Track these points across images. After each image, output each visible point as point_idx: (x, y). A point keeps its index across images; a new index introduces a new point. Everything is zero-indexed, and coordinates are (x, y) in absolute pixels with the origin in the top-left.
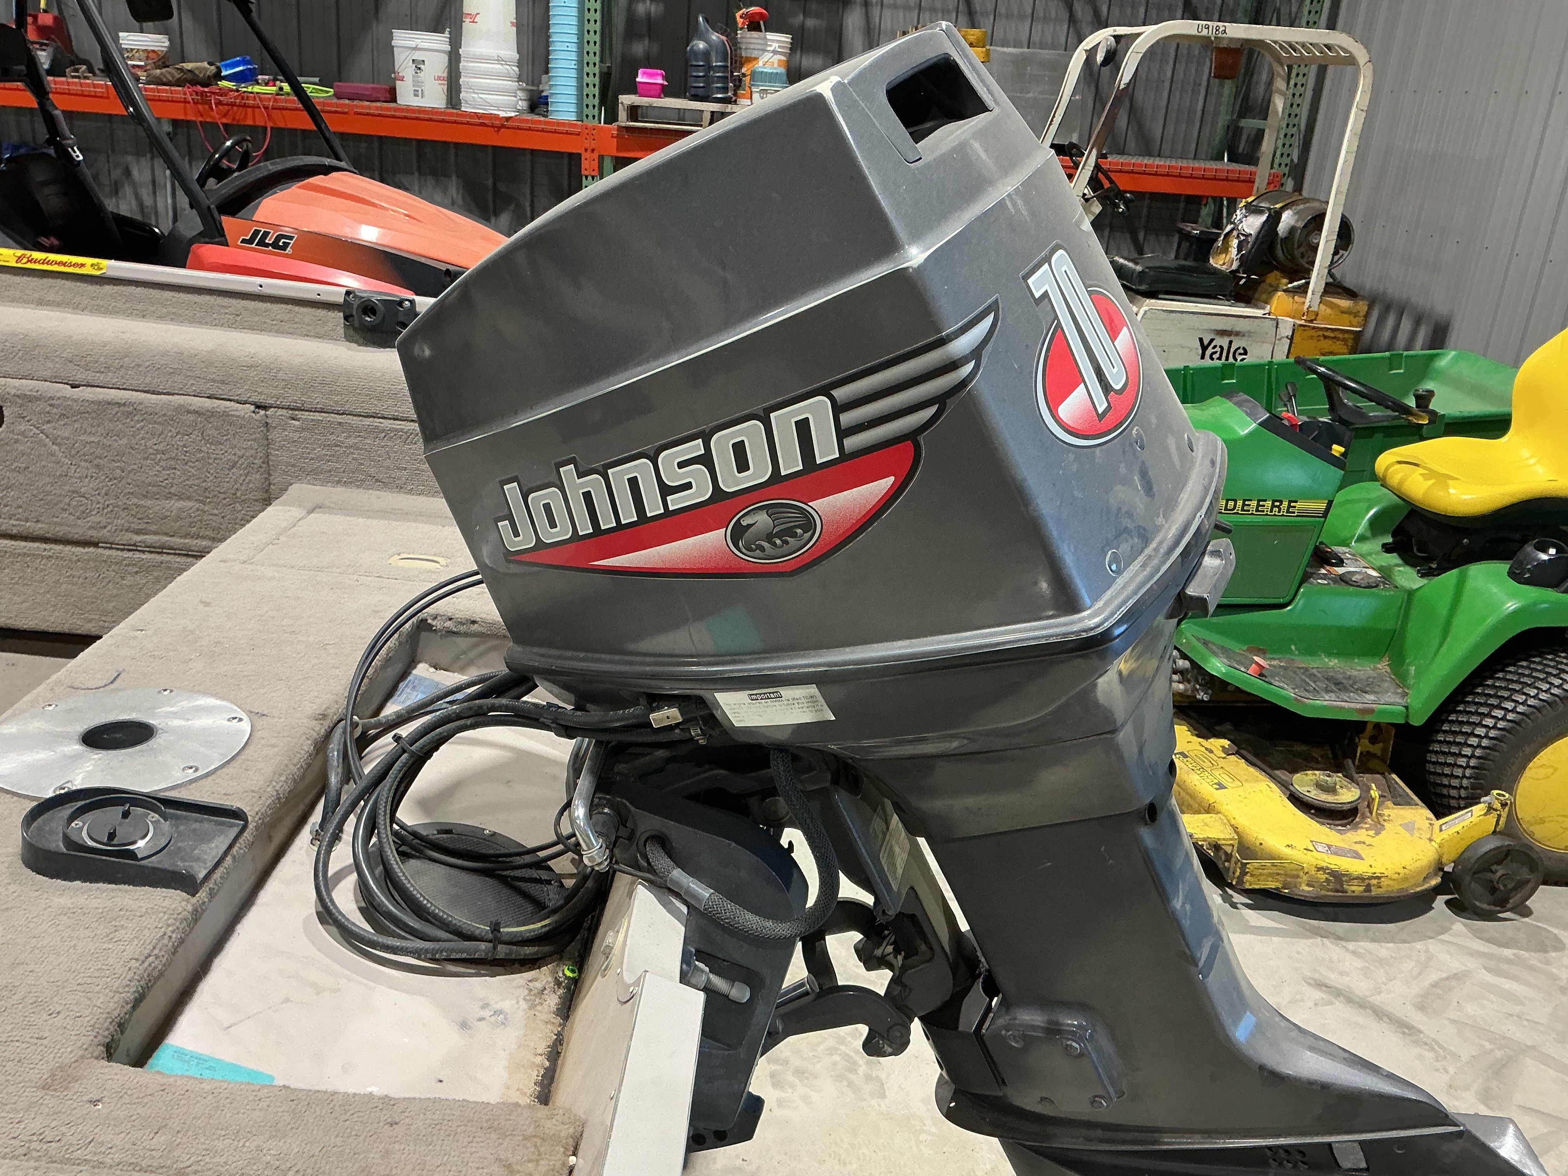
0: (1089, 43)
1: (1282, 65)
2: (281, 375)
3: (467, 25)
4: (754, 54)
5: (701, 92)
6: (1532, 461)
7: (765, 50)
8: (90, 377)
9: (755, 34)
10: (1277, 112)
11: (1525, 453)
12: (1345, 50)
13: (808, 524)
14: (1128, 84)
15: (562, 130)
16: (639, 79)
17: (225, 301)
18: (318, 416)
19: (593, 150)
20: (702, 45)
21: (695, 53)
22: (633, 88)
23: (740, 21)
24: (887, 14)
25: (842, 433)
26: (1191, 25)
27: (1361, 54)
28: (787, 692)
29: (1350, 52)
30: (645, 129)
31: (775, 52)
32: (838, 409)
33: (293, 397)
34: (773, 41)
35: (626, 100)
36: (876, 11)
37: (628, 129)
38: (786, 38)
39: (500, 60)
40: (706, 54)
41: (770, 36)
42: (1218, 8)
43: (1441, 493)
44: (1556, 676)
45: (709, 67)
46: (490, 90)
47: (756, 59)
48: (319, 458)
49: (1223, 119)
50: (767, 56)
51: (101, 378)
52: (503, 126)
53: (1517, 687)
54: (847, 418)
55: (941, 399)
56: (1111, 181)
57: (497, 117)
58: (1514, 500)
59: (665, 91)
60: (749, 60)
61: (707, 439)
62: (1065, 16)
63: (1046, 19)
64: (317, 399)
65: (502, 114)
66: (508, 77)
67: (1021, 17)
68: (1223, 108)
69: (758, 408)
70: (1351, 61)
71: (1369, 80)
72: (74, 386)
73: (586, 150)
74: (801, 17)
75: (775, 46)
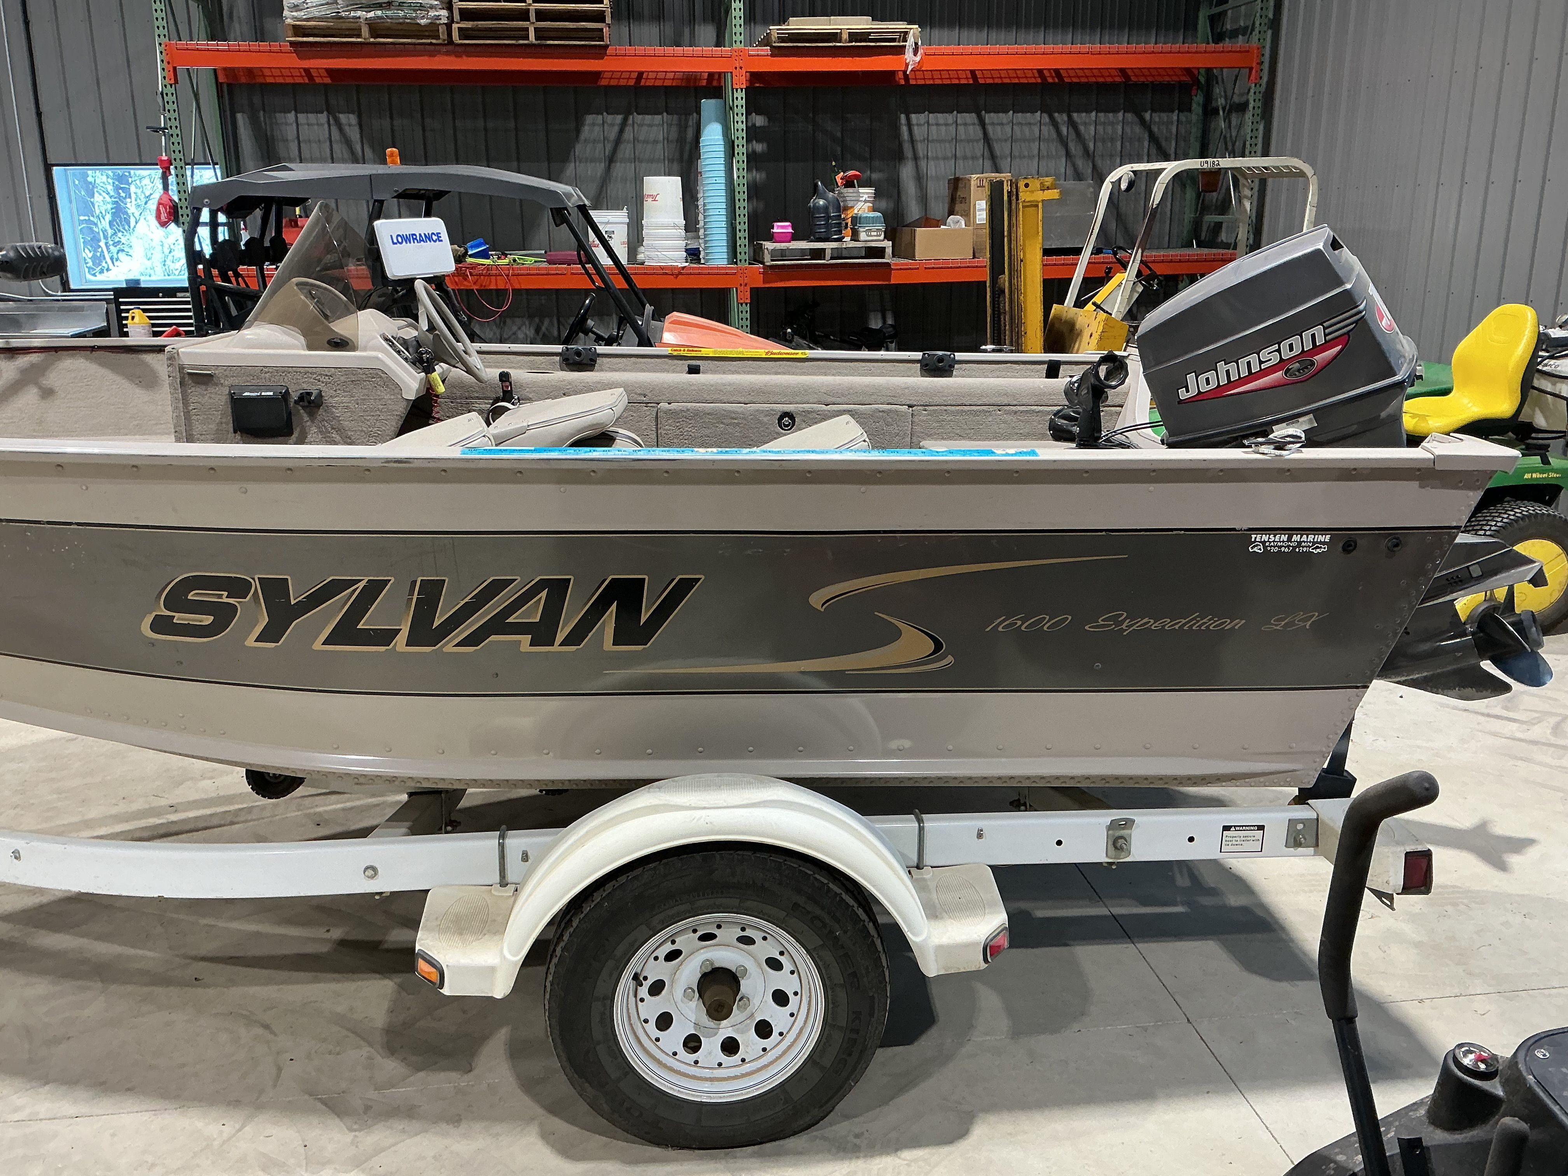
0: (1113, 176)
1: (1246, 179)
2: (920, 391)
3: (648, 204)
4: (850, 204)
5: (823, 236)
6: (1470, 405)
7: (858, 201)
8: (833, 400)
9: (850, 190)
10: (1246, 210)
11: (1465, 401)
12: (1296, 168)
13: (1313, 364)
14: (1158, 205)
15: (718, 273)
16: (775, 230)
17: (863, 364)
18: (936, 408)
19: (746, 285)
20: (821, 202)
21: (817, 208)
22: (771, 238)
23: (839, 181)
24: (932, 163)
25: (1325, 335)
26: (1196, 162)
27: (1308, 170)
28: (1301, 420)
29: (1300, 170)
30: (784, 265)
31: (866, 201)
32: (1325, 328)
33: (926, 400)
34: (863, 193)
35: (769, 245)
36: (923, 164)
37: (772, 267)
38: (871, 190)
39: (675, 226)
40: (826, 209)
41: (862, 190)
42: (1174, 137)
43: (1423, 425)
44: (1505, 513)
45: (828, 218)
46: (669, 249)
47: (852, 207)
48: (934, 428)
49: (1189, 216)
50: (860, 204)
51: (838, 400)
52: (680, 274)
53: (1484, 523)
54: (1327, 331)
55: (1356, 322)
56: (1150, 269)
57: (676, 268)
58: (1465, 423)
59: (794, 237)
60: (846, 208)
61: (1279, 344)
62: (1063, 153)
63: (1049, 157)
64: (937, 400)
65: (680, 265)
66: (678, 238)
67: (1031, 157)
68: (1187, 210)
69: (1299, 332)
70: (1302, 174)
71: (1316, 186)
72: (827, 405)
73: (741, 285)
74: (869, 172)
75: (866, 196)
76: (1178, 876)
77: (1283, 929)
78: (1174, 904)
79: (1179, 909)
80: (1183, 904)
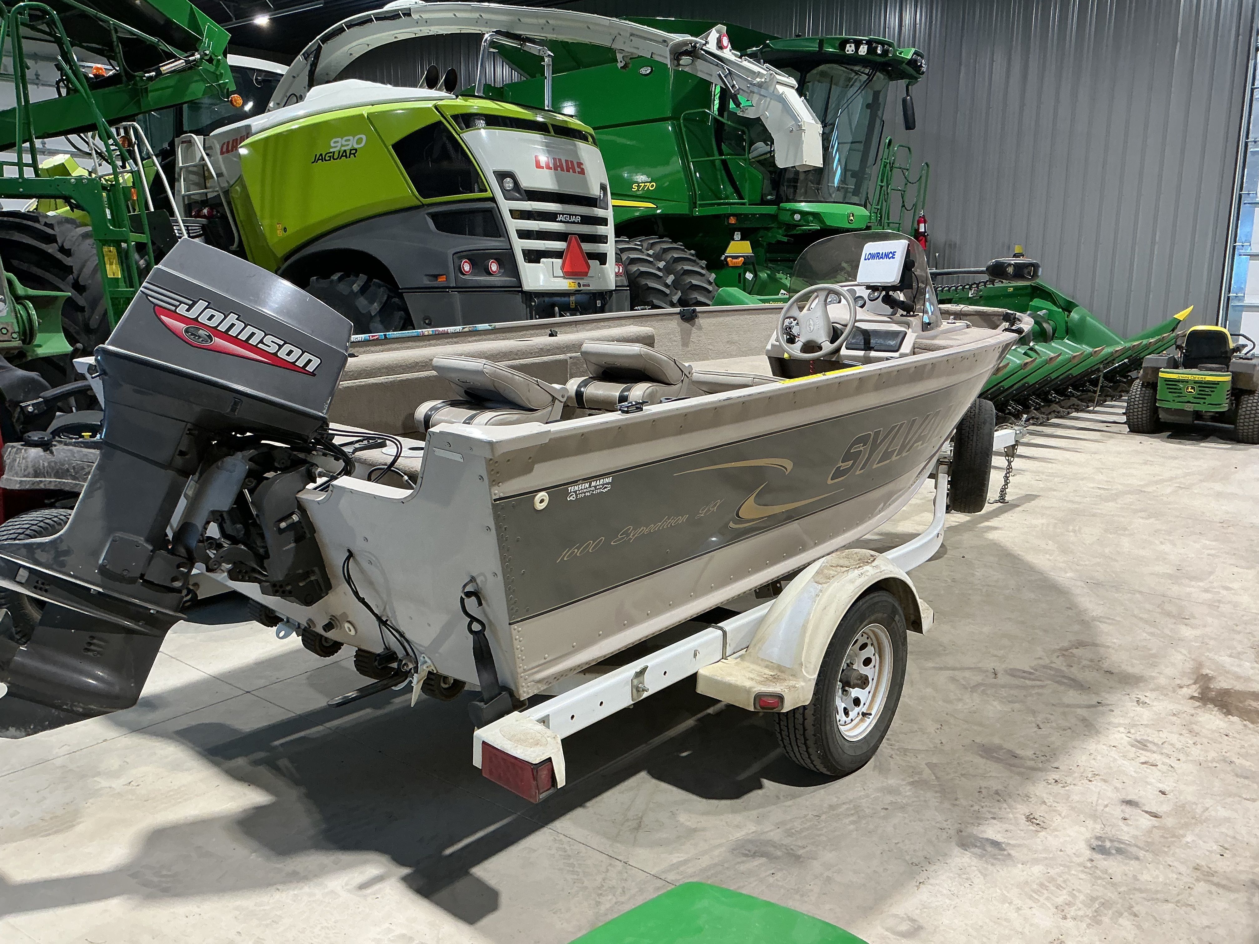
76: (290, 765)
77: (199, 753)
78: (282, 745)
79: (277, 743)
80: (276, 747)
